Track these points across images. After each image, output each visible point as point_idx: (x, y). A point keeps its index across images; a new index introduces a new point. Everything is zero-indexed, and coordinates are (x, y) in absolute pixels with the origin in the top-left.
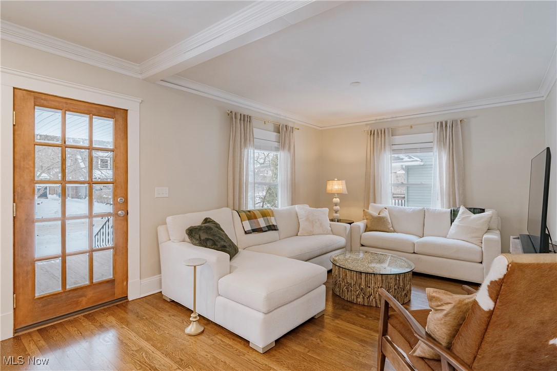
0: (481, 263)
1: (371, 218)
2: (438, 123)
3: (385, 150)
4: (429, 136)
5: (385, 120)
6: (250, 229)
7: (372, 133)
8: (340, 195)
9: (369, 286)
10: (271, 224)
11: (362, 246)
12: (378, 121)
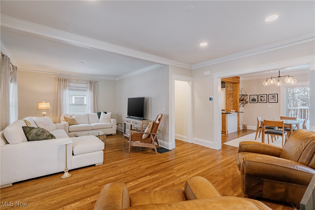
1: (70, 120)
2: (89, 81)
3: (66, 89)
5: (65, 75)
7: (59, 80)
11: (69, 132)
12: (61, 74)
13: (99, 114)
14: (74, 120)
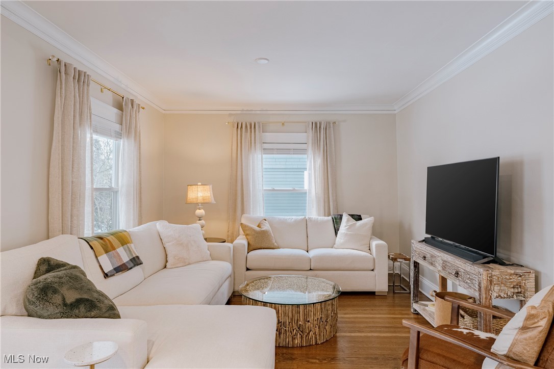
0: (373, 270)
1: (253, 233)
2: (312, 123)
3: (255, 149)
4: (302, 137)
5: (253, 112)
6: (112, 268)
7: (239, 126)
8: (205, 205)
9: (308, 320)
10: (134, 256)
11: (248, 269)
12: (244, 112)
13: (337, 221)
14: (264, 234)
